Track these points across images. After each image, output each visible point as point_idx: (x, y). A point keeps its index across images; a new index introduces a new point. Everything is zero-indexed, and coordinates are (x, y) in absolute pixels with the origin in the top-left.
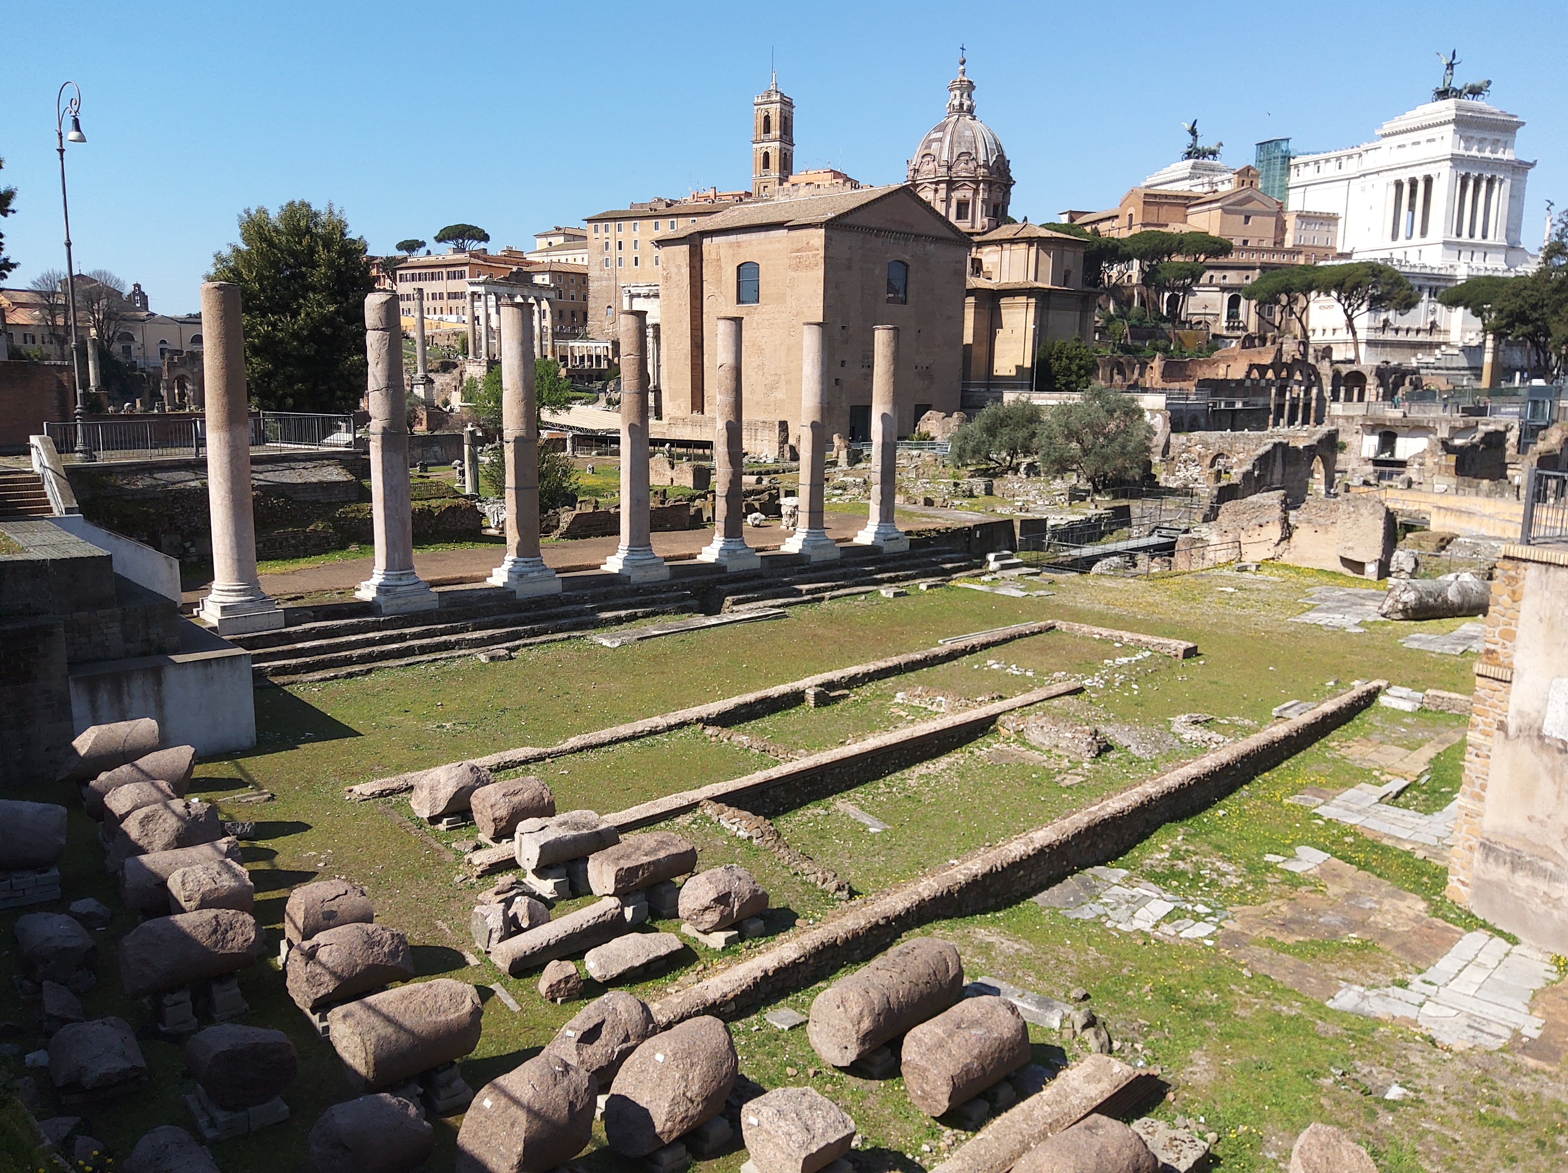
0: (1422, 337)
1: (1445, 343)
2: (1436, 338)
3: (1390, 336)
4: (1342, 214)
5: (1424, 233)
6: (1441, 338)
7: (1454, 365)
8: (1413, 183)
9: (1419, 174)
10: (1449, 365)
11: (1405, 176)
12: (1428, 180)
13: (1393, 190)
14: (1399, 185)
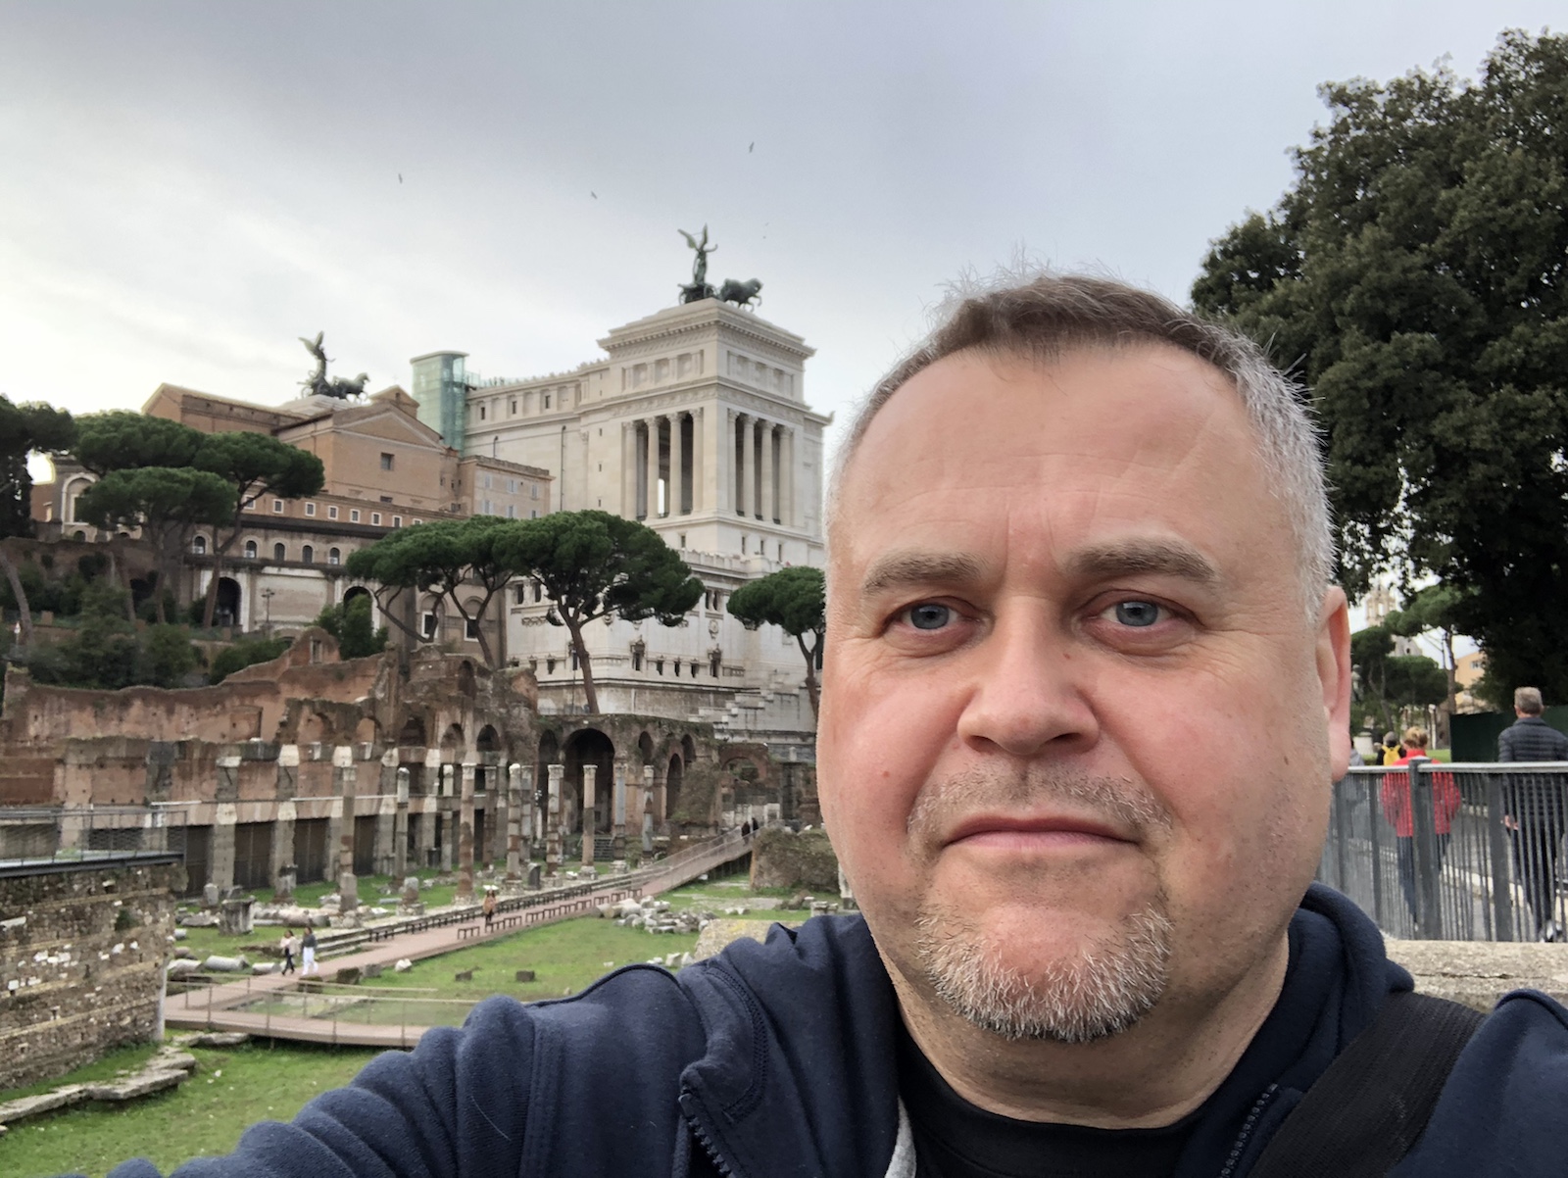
0: (704, 678)
1: (739, 690)
2: (724, 681)
3: (649, 673)
4: (554, 472)
5: (686, 510)
6: (734, 682)
7: (760, 727)
8: (664, 424)
9: (672, 410)
10: (751, 727)
11: (649, 415)
12: (687, 421)
13: (631, 437)
14: (641, 428)
